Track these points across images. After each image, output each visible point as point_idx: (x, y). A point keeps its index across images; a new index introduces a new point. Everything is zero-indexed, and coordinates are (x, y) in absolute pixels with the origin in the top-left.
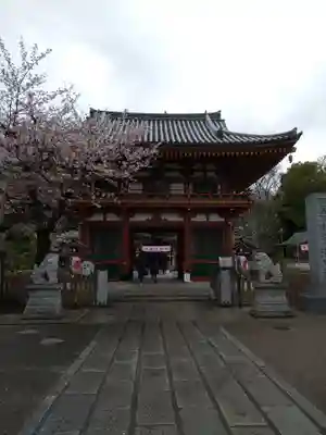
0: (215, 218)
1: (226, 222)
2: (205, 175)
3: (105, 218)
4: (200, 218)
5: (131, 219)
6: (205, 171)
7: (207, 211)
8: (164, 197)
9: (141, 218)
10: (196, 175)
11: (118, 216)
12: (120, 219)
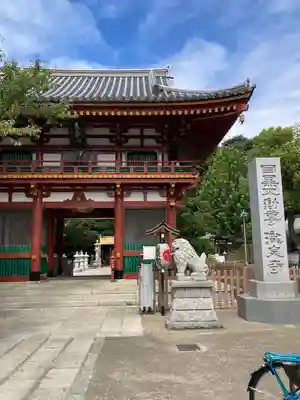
0: (155, 197)
1: (168, 202)
2: (142, 141)
3: (10, 199)
4: (135, 198)
5: (45, 200)
6: (142, 137)
7: (145, 187)
8: (85, 170)
9: (58, 198)
10: (132, 142)
11: (28, 196)
12: (31, 200)
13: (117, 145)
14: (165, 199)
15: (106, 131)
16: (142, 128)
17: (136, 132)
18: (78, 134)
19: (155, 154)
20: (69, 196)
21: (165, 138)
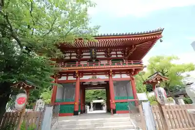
0: (125, 76)
1: (131, 78)
2: (117, 56)
3: (67, 79)
4: (117, 77)
5: (81, 79)
6: (117, 54)
7: (121, 72)
8: (97, 65)
9: (86, 78)
10: (113, 56)
11: (74, 77)
12: (75, 79)
13: (108, 58)
14: (129, 77)
15: (103, 53)
16: (116, 51)
17: (115, 53)
18: (93, 53)
19: (123, 60)
20: (90, 77)
21: (126, 54)
